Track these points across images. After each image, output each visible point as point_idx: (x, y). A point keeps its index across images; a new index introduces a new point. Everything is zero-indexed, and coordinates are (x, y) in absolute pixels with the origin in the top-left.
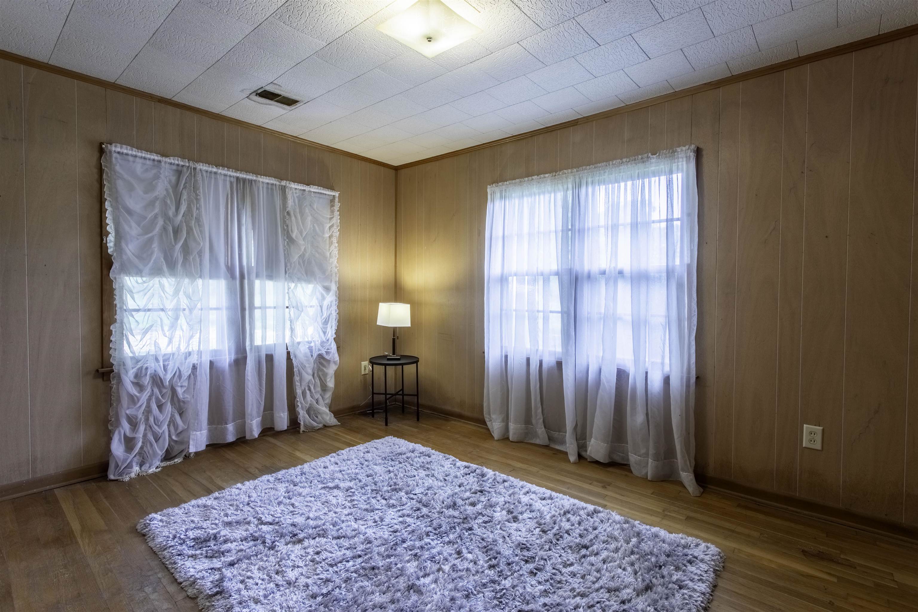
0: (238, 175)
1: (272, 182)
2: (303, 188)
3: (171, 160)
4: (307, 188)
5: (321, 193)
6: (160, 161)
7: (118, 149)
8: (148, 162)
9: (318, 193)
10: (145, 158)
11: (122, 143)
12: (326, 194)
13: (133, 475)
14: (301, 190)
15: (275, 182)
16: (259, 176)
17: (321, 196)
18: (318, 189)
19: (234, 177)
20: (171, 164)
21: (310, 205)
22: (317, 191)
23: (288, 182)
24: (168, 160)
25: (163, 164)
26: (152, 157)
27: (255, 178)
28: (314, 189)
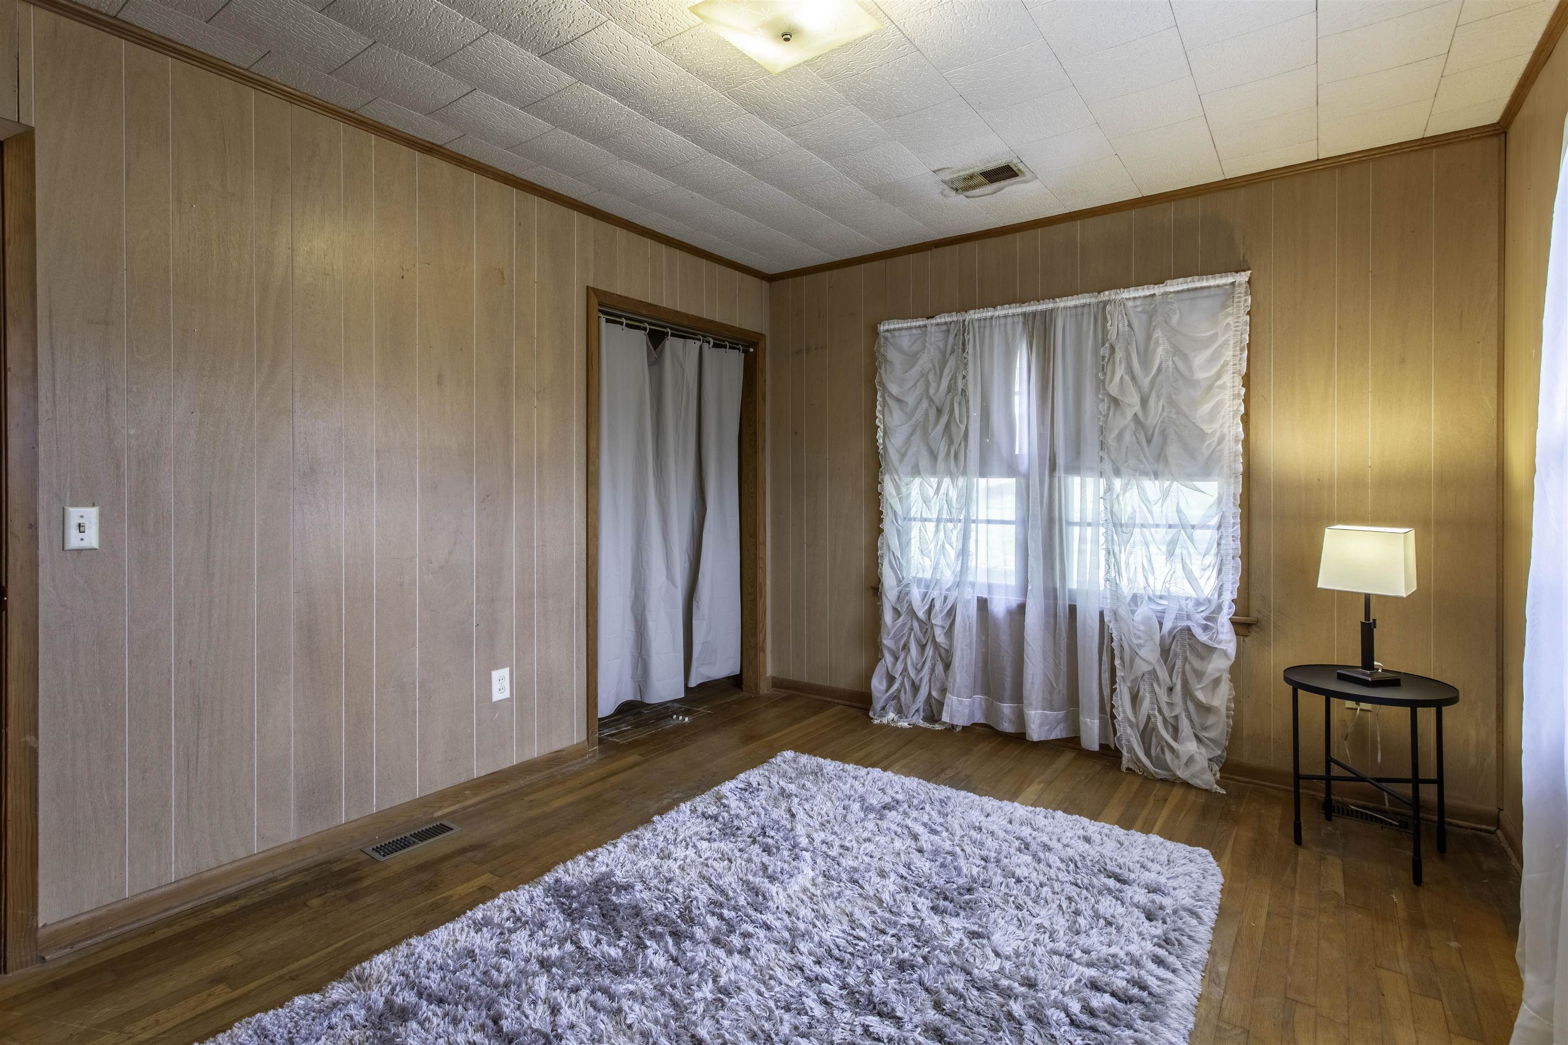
0: (1024, 310)
1: (1082, 301)
2: (1147, 293)
3: (939, 319)
4: (1157, 290)
5: (1196, 289)
6: (925, 326)
7: (886, 327)
8: (914, 331)
9: (1188, 290)
10: (911, 328)
11: (889, 318)
12: (1209, 287)
13: (885, 721)
14: (1146, 297)
15: (1088, 301)
16: (1057, 300)
17: (1199, 294)
18: (1186, 282)
19: (1018, 315)
20: (938, 324)
21: (1166, 322)
22: (1185, 287)
23: (1112, 292)
24: (933, 321)
25: (929, 328)
26: (918, 324)
27: (1051, 306)
28: (1173, 286)
